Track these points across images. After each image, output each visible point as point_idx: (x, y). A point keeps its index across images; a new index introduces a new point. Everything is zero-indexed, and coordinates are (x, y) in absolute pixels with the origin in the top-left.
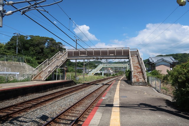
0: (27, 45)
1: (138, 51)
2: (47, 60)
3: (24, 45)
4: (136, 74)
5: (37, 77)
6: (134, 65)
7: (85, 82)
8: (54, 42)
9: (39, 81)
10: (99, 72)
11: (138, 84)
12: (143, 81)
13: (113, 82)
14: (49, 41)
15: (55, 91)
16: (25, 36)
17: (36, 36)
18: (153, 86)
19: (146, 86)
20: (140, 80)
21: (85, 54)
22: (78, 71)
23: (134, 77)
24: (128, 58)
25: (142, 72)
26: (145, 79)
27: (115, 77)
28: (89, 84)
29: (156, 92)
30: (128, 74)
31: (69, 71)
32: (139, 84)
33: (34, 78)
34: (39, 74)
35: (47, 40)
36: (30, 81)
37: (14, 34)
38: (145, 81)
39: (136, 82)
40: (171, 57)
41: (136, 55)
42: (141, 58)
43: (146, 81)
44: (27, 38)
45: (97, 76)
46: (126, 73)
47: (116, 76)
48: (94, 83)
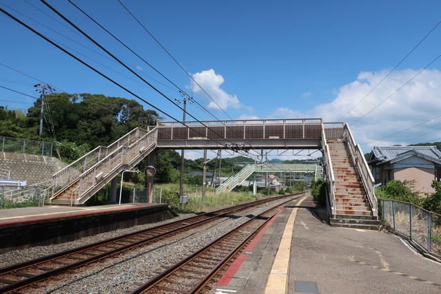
0: (73, 117)
1: (346, 126)
2: (98, 149)
3: (65, 115)
4: (343, 192)
5: (65, 195)
6: (337, 166)
7: (204, 210)
8: (136, 109)
9: (67, 205)
10: (246, 184)
11: (351, 222)
12: (364, 213)
13: (278, 209)
14: (126, 106)
15: (102, 237)
16: (70, 96)
17: (97, 96)
18: (398, 229)
19: (376, 229)
20: (355, 209)
21: (204, 136)
22: (197, 180)
23: (337, 200)
24: (319, 148)
25: (362, 187)
26: (370, 208)
27: (286, 196)
28: (213, 216)
29: (416, 253)
30: (317, 191)
31: (173, 179)
32: (354, 222)
33: (56, 198)
34: (72, 186)
35: (122, 105)
36: (41, 205)
37: (36, 86)
38: (372, 214)
39: (342, 216)
40: (432, 147)
41: (339, 140)
42: (356, 148)
43: (376, 214)
44: (74, 100)
45: (240, 194)
46: (311, 187)
47: (288, 194)
48: (228, 213)
